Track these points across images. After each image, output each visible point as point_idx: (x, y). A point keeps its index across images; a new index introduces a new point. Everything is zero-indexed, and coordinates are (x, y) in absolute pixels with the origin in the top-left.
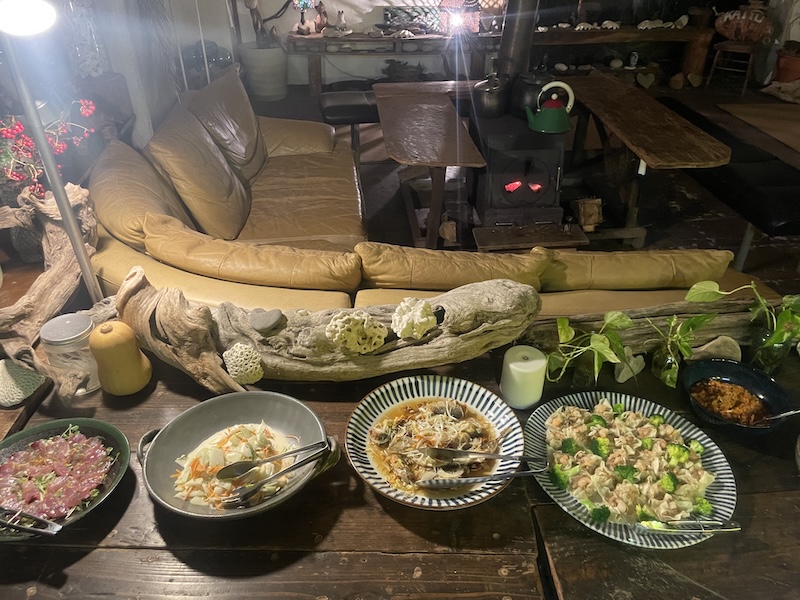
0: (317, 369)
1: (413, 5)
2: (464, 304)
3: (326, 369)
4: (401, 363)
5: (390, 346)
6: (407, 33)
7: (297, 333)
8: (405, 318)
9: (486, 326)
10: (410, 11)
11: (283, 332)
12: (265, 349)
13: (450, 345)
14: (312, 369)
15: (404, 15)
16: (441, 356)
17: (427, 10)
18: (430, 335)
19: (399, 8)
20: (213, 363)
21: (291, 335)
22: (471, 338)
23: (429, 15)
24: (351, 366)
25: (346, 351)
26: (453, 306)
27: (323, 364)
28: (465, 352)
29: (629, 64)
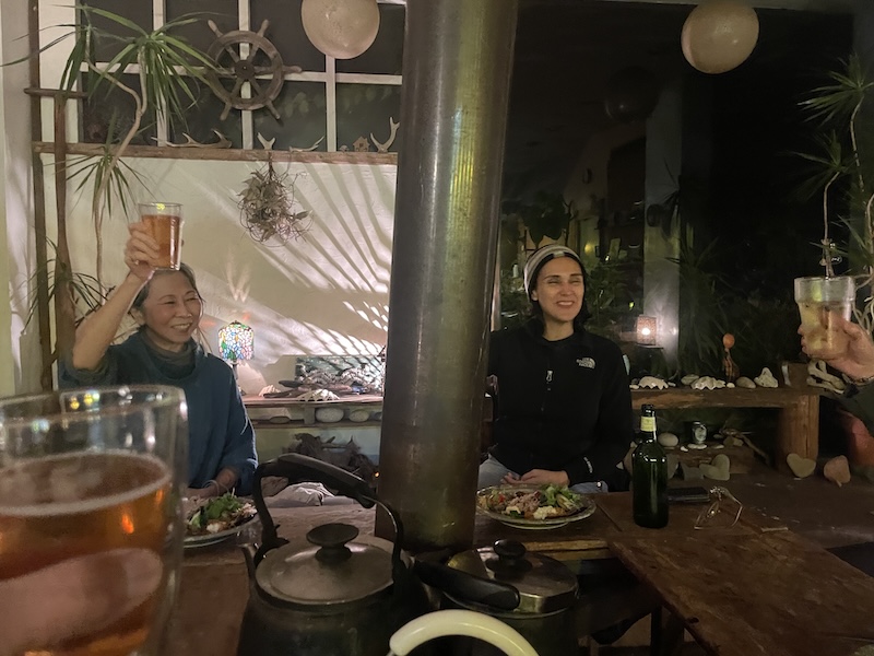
6: (325, 393)
10: (337, 362)
15: (327, 368)
17: (365, 361)
19: (321, 358)
23: (367, 368)
29: (693, 441)
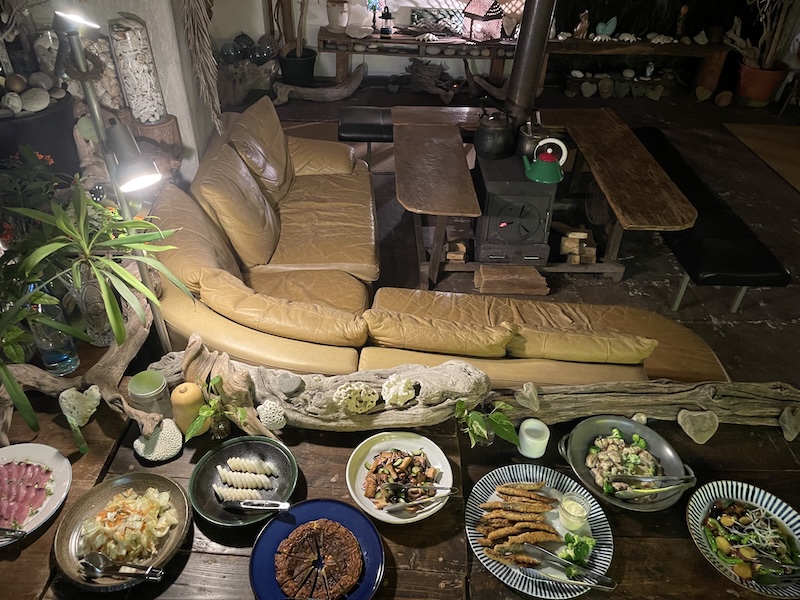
0: (325, 424)
1: (438, 7)
2: (435, 383)
3: (333, 424)
4: (387, 423)
5: (379, 408)
6: (431, 37)
7: (312, 396)
8: (392, 390)
9: (449, 401)
10: (436, 13)
11: (302, 395)
12: (289, 405)
13: (423, 414)
14: (322, 423)
15: (430, 17)
16: (415, 421)
17: (452, 13)
18: (410, 404)
19: (425, 10)
20: (251, 415)
21: (308, 397)
22: (438, 410)
23: (453, 19)
24: (350, 423)
25: (347, 412)
26: (427, 384)
27: (329, 421)
28: (433, 419)
29: (644, 75)
